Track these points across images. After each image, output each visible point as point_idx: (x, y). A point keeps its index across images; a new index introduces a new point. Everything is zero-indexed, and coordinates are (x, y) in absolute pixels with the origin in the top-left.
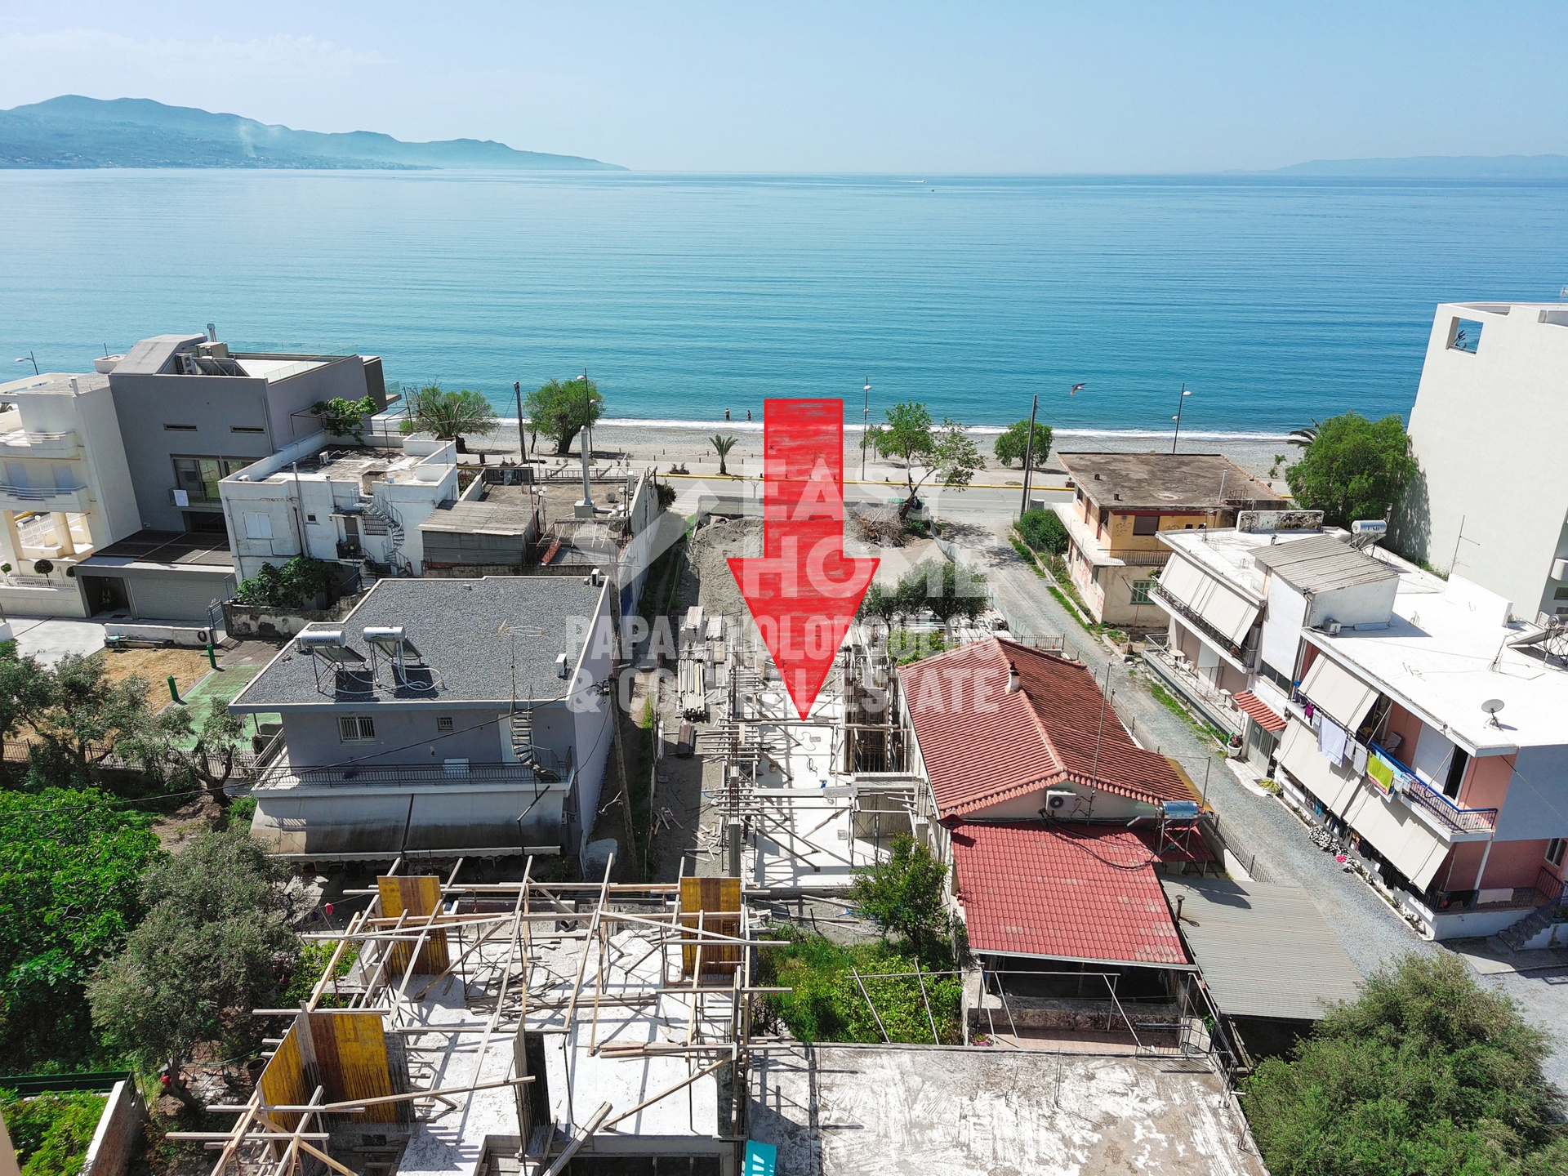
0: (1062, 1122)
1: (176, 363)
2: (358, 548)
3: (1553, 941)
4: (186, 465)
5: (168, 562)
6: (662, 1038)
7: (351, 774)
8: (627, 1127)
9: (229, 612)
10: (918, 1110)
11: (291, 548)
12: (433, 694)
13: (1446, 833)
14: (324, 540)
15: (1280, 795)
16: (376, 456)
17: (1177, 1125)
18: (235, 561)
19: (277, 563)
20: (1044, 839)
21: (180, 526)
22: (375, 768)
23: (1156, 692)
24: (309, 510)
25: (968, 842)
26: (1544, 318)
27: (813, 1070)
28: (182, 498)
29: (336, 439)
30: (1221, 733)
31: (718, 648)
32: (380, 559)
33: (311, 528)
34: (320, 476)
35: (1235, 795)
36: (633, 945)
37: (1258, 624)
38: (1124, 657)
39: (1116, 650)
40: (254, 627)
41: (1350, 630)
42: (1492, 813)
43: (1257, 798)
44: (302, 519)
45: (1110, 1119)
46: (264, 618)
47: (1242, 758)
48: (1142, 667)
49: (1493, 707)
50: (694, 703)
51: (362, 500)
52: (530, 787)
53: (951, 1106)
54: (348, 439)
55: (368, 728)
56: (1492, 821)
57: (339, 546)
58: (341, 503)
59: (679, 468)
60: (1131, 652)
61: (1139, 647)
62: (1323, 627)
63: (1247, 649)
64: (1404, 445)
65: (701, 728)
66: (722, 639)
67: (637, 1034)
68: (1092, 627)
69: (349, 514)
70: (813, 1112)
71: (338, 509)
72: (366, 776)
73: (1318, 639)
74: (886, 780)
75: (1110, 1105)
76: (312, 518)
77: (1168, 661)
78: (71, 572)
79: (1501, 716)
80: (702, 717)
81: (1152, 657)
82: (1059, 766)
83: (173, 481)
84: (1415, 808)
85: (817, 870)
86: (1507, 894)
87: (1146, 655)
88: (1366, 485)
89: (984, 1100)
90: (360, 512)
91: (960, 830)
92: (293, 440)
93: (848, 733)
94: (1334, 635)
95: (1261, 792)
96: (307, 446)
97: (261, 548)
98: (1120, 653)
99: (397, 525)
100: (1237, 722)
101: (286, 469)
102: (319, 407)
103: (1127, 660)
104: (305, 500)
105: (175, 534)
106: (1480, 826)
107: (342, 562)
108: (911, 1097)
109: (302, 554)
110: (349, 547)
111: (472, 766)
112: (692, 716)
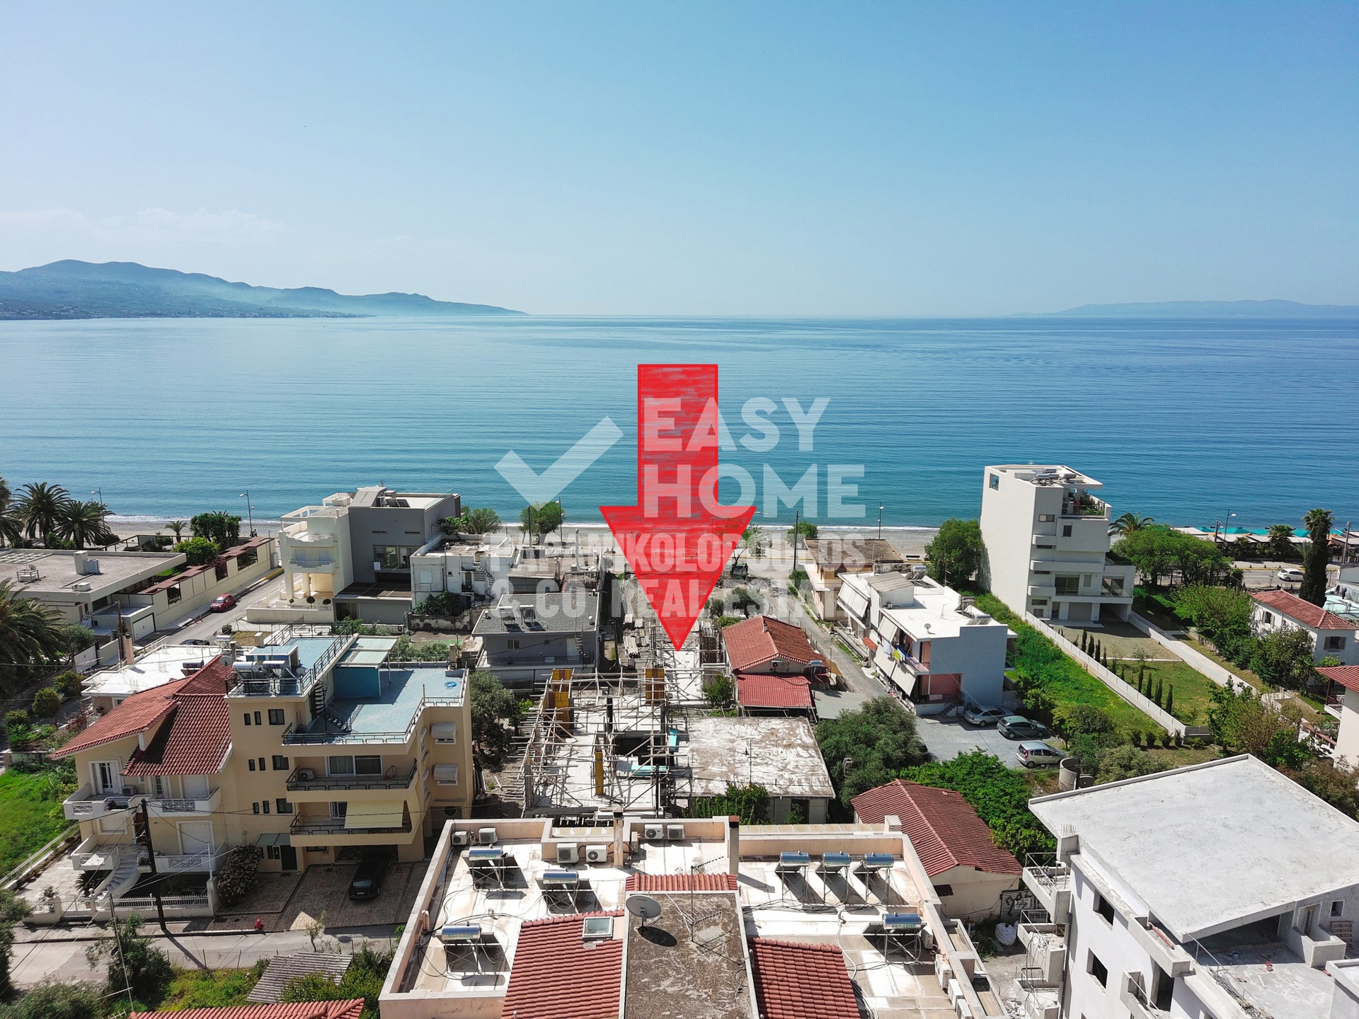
0: (759, 729)
1: (378, 502)
2: (471, 585)
3: (958, 714)
4: (380, 550)
5: (376, 596)
6: (640, 714)
7: (509, 661)
8: (634, 729)
9: (411, 617)
10: (718, 728)
11: (440, 588)
12: (544, 630)
13: (913, 672)
14: (455, 584)
15: (878, 678)
16: (469, 544)
17: (792, 729)
18: (413, 594)
19: (435, 595)
20: (771, 678)
21: (373, 580)
22: (517, 659)
23: (841, 645)
24: (448, 570)
25: (743, 679)
26: (1017, 476)
27: (686, 722)
28: (377, 566)
29: (447, 537)
30: (861, 657)
31: (642, 633)
32: (482, 592)
33: (449, 578)
34: (449, 554)
35: (861, 678)
36: (629, 698)
37: (868, 608)
38: (829, 633)
39: (827, 630)
40: (421, 625)
41: (895, 607)
42: (928, 664)
43: (869, 679)
44: (446, 573)
45: (773, 728)
46: (427, 621)
47: (868, 667)
48: (837, 636)
49: (928, 626)
50: (634, 650)
51: (475, 565)
52: (581, 666)
53: (728, 728)
54: (452, 537)
55: (517, 646)
56: (929, 668)
57: (463, 585)
58: (464, 566)
59: (610, 550)
60: (833, 630)
61: (836, 628)
62: (886, 606)
63: (866, 619)
64: (978, 535)
65: (636, 660)
66: (643, 628)
67: (634, 714)
68: (819, 621)
69: (468, 572)
70: (686, 729)
71: (463, 569)
72: (516, 663)
73: (885, 611)
74: (717, 665)
75: (774, 727)
76: (450, 573)
77: (847, 634)
78: (327, 602)
79: (930, 630)
80: (637, 656)
81: (840, 631)
82: (776, 652)
83: (372, 555)
84: (908, 667)
85: (688, 700)
86: (940, 697)
88: (957, 554)
89: (737, 726)
90: (473, 570)
91: (740, 676)
92: (431, 537)
93: (701, 654)
94: (890, 609)
95: (872, 677)
96: (436, 540)
97: (426, 588)
98: (829, 631)
99: (491, 576)
100: (865, 652)
101: (430, 551)
102: (442, 521)
103: (831, 634)
104: (448, 564)
105: (373, 584)
106: (923, 669)
107: (463, 594)
108: (716, 726)
109: (443, 591)
110: (467, 587)
111: (556, 658)
112: (633, 656)
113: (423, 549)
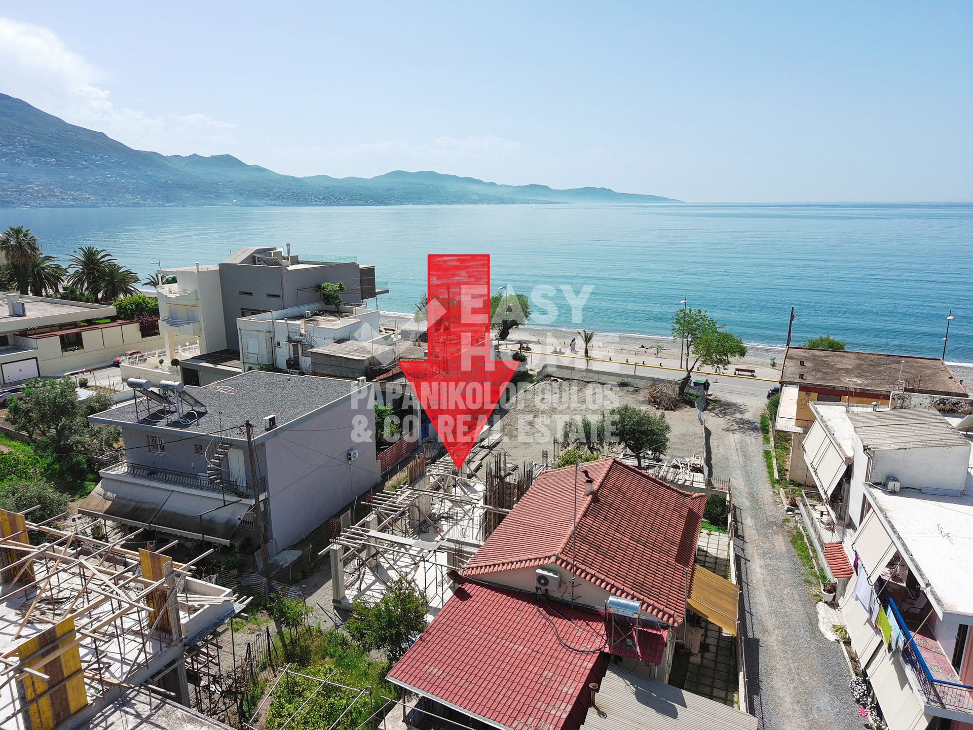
1: (252, 259)
2: (298, 363)
5: (217, 364)
7: (152, 472)
11: (266, 360)
13: (925, 695)
14: (283, 357)
18: (242, 366)
20: (527, 610)
22: (165, 472)
23: (797, 538)
24: (277, 340)
25: (465, 596)
30: (824, 580)
33: (277, 349)
35: (802, 633)
38: (786, 507)
39: (785, 501)
43: (824, 640)
44: (274, 344)
47: (835, 604)
48: (798, 518)
52: (220, 496)
54: (332, 308)
57: (287, 361)
58: (291, 335)
60: (794, 504)
61: (798, 501)
62: (882, 485)
68: (779, 482)
69: (295, 343)
71: (291, 340)
72: (162, 476)
73: (881, 496)
76: (279, 344)
77: (816, 514)
82: (558, 550)
84: (912, 672)
87: (801, 506)
90: (300, 342)
91: (467, 587)
92: (297, 304)
94: (893, 493)
95: (831, 637)
97: (253, 358)
98: (787, 504)
102: (317, 287)
103: (789, 510)
104: (276, 332)
109: (272, 365)
110: (293, 362)
113: (275, 313)
